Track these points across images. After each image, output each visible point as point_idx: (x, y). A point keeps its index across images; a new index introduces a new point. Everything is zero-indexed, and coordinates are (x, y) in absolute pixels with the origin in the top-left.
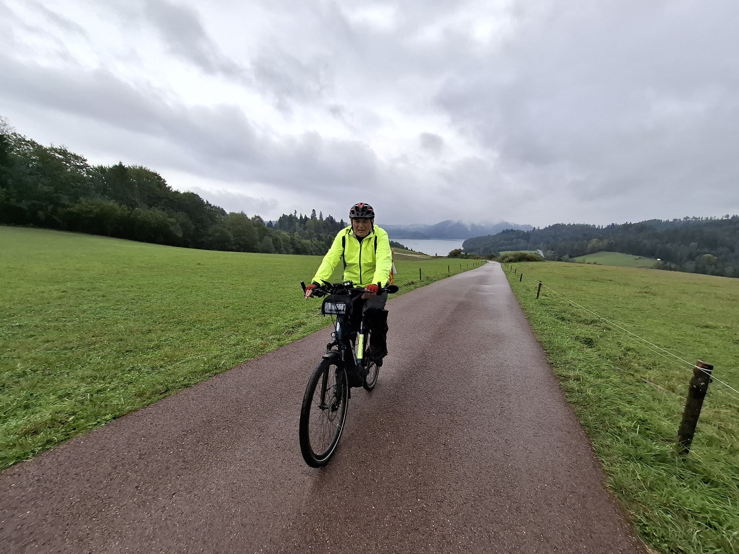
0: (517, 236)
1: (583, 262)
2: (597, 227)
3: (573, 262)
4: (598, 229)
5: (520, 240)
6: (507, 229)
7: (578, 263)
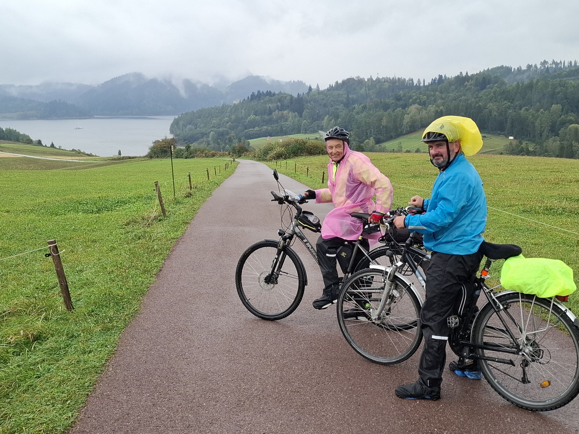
0: (279, 104)
1: (400, 151)
2: (415, 82)
3: (383, 150)
4: (418, 87)
5: (285, 112)
6: (259, 92)
7: (391, 152)
